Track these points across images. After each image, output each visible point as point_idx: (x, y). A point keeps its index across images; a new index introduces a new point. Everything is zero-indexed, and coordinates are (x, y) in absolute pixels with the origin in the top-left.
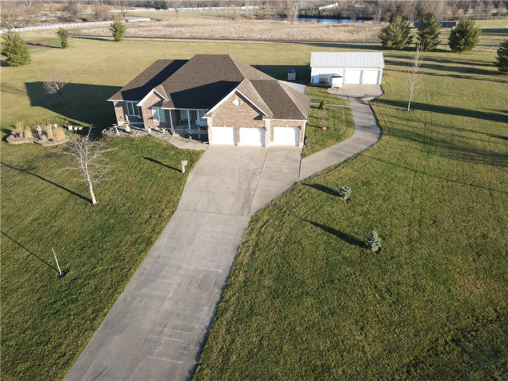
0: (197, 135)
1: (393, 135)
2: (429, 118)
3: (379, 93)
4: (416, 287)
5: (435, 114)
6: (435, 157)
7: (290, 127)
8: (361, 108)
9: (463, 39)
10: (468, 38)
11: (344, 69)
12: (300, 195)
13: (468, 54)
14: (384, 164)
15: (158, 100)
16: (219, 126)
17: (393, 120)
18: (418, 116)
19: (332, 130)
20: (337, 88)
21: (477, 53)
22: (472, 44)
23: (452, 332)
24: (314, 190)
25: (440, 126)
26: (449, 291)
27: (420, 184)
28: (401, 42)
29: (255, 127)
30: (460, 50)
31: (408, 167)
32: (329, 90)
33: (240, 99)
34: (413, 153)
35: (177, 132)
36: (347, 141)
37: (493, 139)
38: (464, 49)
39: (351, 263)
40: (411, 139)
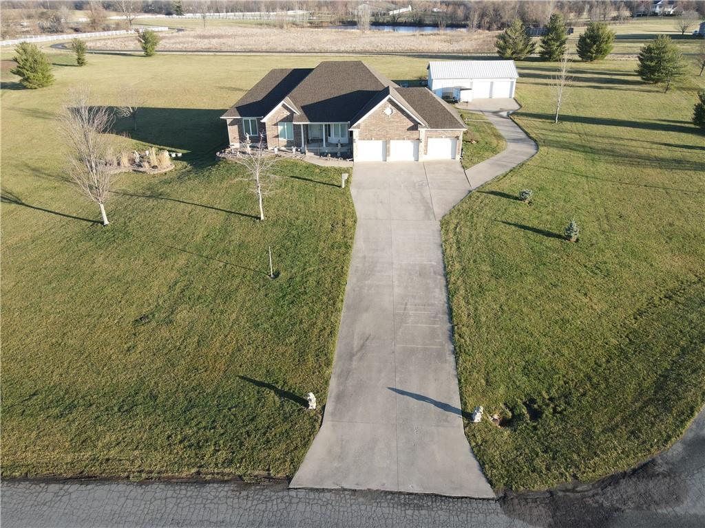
0: (336, 154)
1: (550, 145)
2: (581, 129)
3: (516, 107)
4: (621, 264)
5: (586, 125)
6: (602, 164)
7: (447, 137)
8: (502, 122)
9: (595, 46)
10: (600, 45)
11: (471, 81)
12: (480, 200)
13: (602, 63)
14: (553, 172)
15: (287, 113)
16: (368, 139)
17: (544, 132)
18: (569, 127)
19: (483, 143)
20: (467, 102)
21: (611, 62)
22: (606, 51)
23: (663, 292)
24: (492, 196)
25: (596, 136)
26: (652, 265)
27: (595, 187)
28: (522, 51)
29: (409, 139)
30: (591, 59)
31: (577, 174)
32: (456, 105)
33: (393, 108)
34: (578, 161)
35: (309, 151)
36: (503, 153)
37: (655, 146)
38: (596, 58)
39: (555, 250)
40: (571, 149)
